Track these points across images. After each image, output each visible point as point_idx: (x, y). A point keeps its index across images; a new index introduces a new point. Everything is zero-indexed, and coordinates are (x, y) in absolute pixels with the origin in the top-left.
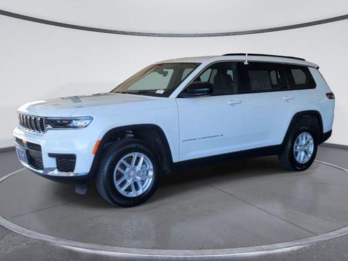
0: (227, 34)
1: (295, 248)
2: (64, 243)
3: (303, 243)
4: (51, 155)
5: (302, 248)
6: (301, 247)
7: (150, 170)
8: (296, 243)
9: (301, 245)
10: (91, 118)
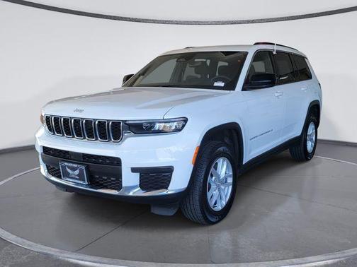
0: (253, 22)
1: (330, 262)
2: (69, 256)
3: (338, 256)
4: (134, 170)
5: (338, 262)
6: (336, 260)
7: (230, 176)
8: (331, 256)
9: (337, 258)
10: (186, 120)
